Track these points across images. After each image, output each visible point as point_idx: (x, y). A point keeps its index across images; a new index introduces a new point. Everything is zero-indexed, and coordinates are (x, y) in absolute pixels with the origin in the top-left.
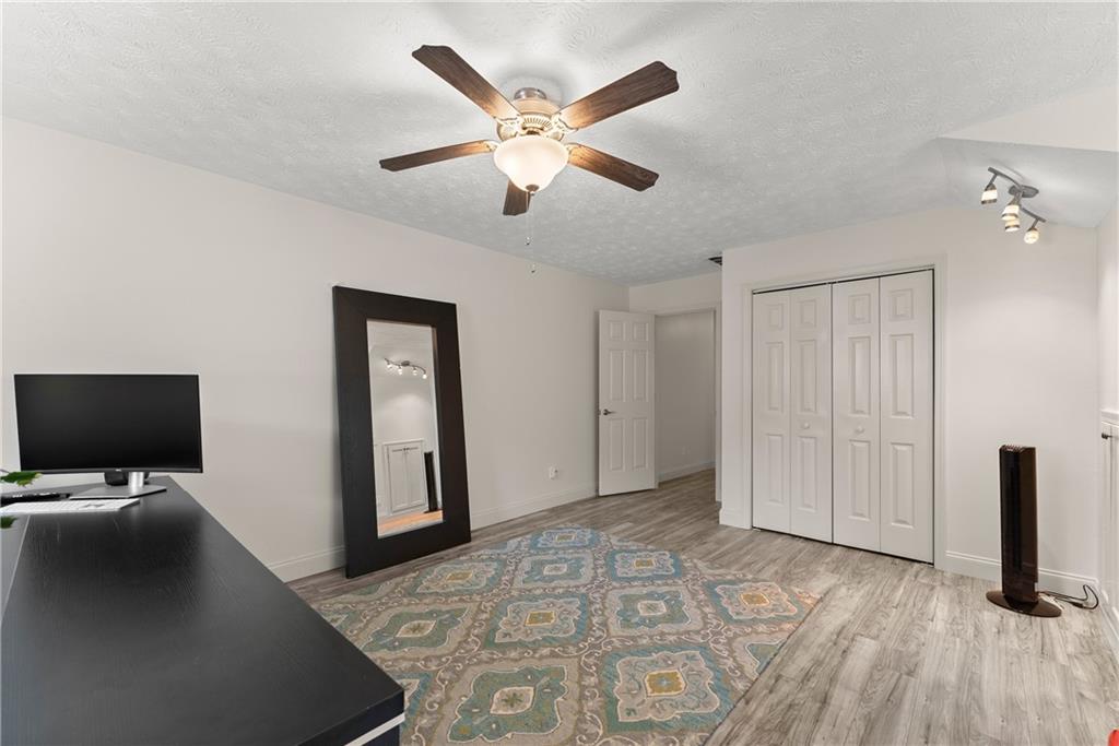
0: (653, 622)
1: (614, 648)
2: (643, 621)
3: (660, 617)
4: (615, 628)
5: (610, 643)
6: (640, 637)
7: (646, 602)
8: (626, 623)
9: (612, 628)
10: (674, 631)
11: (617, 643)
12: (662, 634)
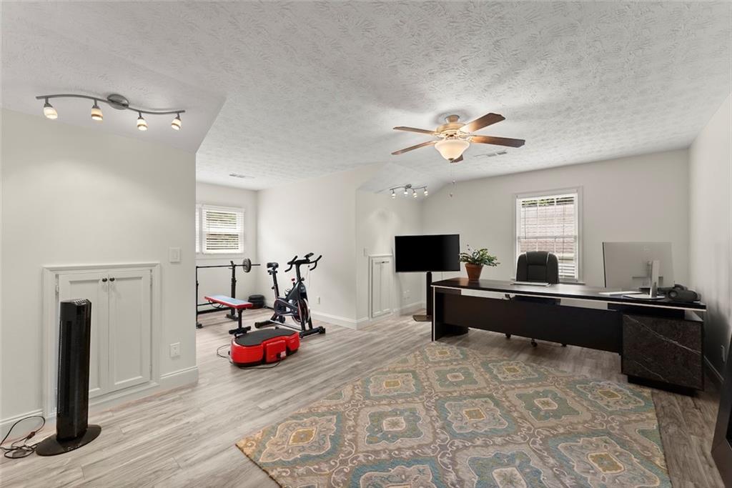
0: (394, 413)
1: (418, 397)
2: (402, 413)
3: (389, 416)
4: (420, 408)
5: (420, 399)
6: (403, 403)
7: (400, 429)
8: (413, 412)
9: (422, 407)
10: (381, 407)
11: (416, 399)
12: (389, 404)
